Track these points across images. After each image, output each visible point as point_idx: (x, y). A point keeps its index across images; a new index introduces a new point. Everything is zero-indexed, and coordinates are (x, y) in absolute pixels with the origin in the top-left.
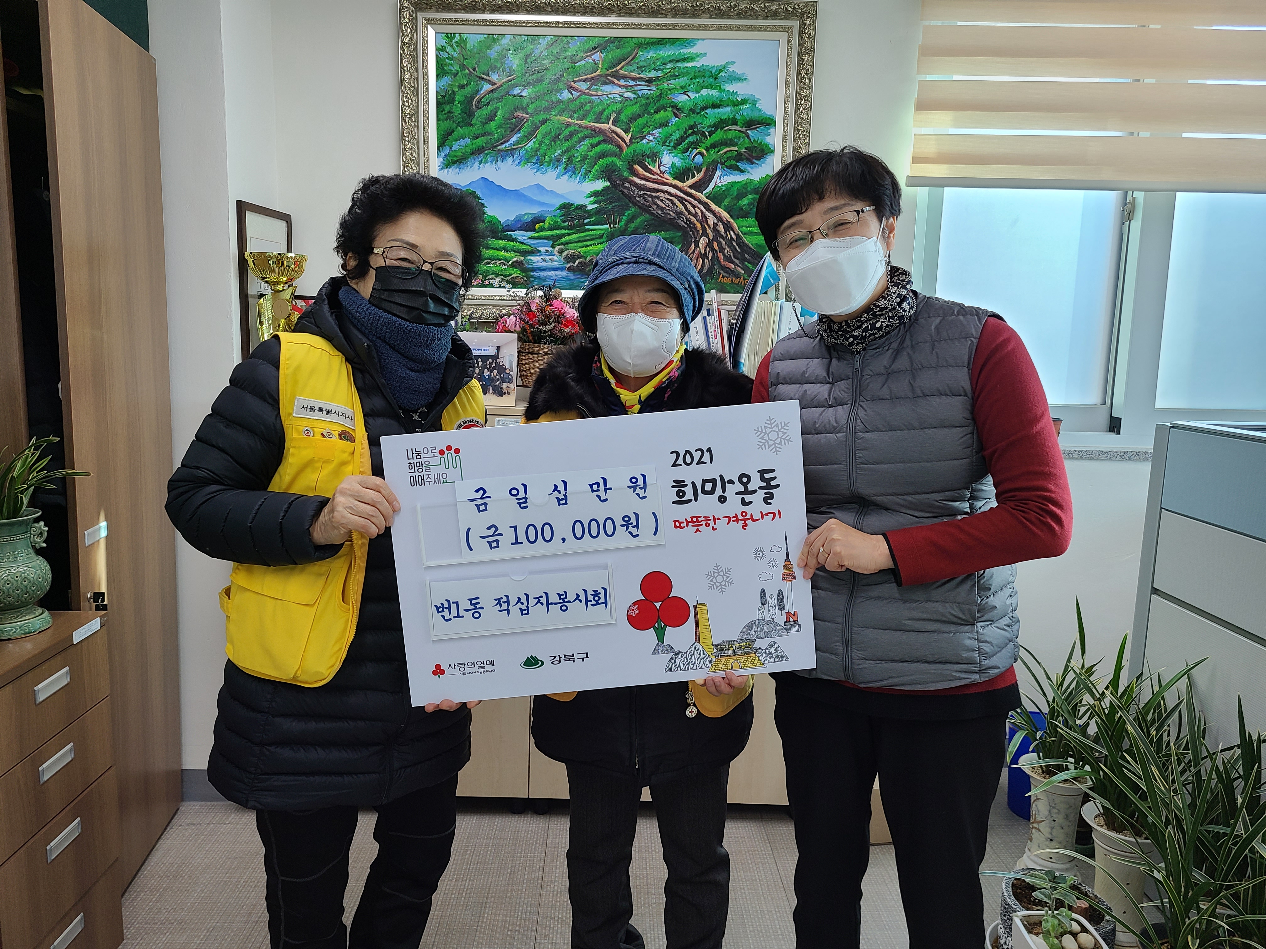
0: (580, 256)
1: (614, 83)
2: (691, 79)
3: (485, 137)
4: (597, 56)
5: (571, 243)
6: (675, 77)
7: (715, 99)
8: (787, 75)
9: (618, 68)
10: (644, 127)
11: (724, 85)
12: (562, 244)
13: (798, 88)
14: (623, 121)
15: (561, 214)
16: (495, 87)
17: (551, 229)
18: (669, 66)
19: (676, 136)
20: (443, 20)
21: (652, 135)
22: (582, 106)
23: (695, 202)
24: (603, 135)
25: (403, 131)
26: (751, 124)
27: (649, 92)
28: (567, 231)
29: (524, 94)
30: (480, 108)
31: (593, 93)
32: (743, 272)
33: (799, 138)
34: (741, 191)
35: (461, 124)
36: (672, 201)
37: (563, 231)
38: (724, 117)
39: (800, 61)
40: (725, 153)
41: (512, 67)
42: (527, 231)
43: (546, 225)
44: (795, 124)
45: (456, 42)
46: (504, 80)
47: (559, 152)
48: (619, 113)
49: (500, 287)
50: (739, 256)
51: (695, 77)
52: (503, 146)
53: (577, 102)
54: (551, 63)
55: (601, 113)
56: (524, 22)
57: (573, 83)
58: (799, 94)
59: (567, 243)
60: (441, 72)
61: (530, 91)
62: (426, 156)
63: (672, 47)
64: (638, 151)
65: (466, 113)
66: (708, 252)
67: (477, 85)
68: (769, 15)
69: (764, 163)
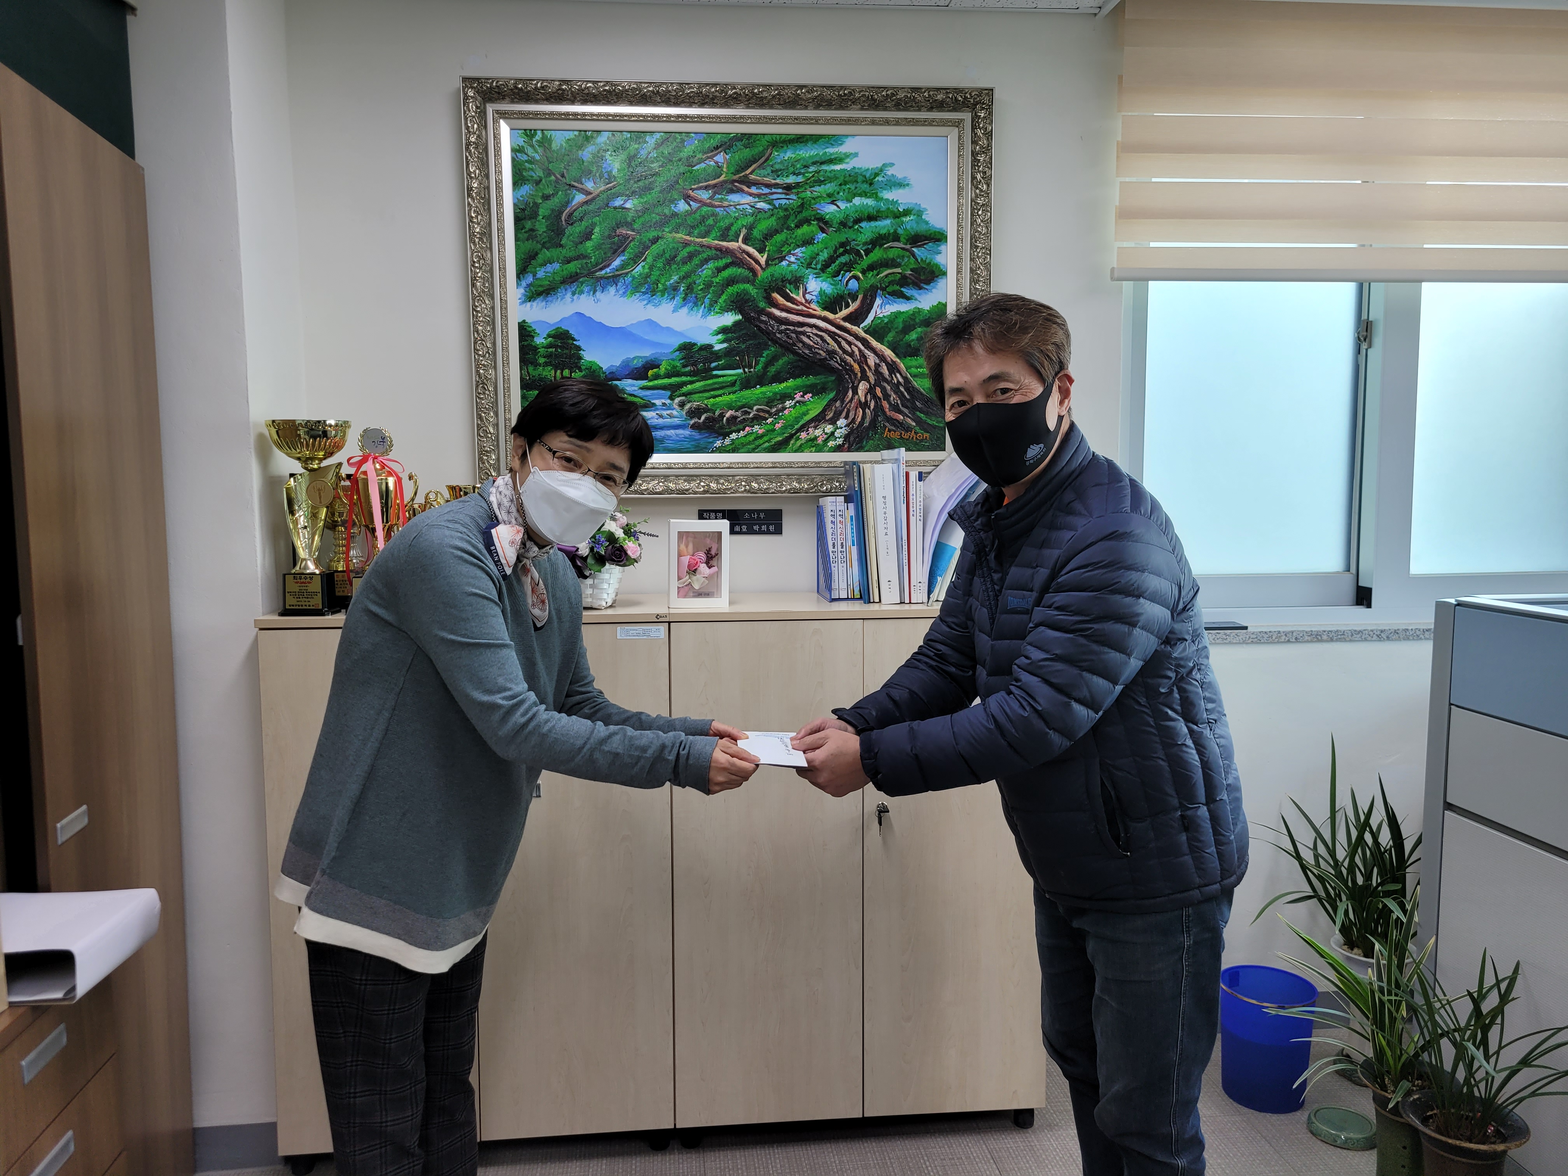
0: (706, 410)
1: (742, 191)
2: (841, 185)
3: (580, 261)
4: (720, 158)
5: (695, 393)
6: (820, 182)
7: (871, 210)
8: (959, 180)
9: (748, 172)
10: (783, 246)
11: (881, 192)
12: (684, 395)
13: (973, 195)
14: (756, 238)
15: (680, 356)
16: (590, 197)
17: (668, 375)
18: (812, 169)
19: (824, 256)
20: (520, 113)
21: (793, 255)
22: (704, 219)
23: (850, 338)
24: (731, 256)
25: (472, 254)
26: (918, 239)
27: (787, 202)
28: (689, 378)
29: (628, 205)
30: (572, 224)
31: (717, 203)
32: (914, 424)
33: (978, 257)
34: (907, 323)
35: (548, 245)
36: (821, 337)
37: (684, 379)
38: (883, 232)
39: (975, 162)
40: (886, 276)
41: (611, 171)
42: (636, 379)
43: (662, 370)
44: (971, 239)
45: (537, 141)
46: (602, 188)
47: (675, 278)
48: (750, 228)
50: (909, 404)
51: (845, 183)
52: (603, 272)
53: (697, 216)
54: (661, 166)
55: (728, 228)
56: (626, 116)
57: (691, 191)
58: (975, 202)
59: (690, 393)
60: (518, 180)
61: (636, 201)
62: (503, 286)
63: (815, 146)
64: (776, 275)
65: (553, 231)
66: (869, 400)
67: (566, 195)
68: (934, 105)
69: (934, 288)
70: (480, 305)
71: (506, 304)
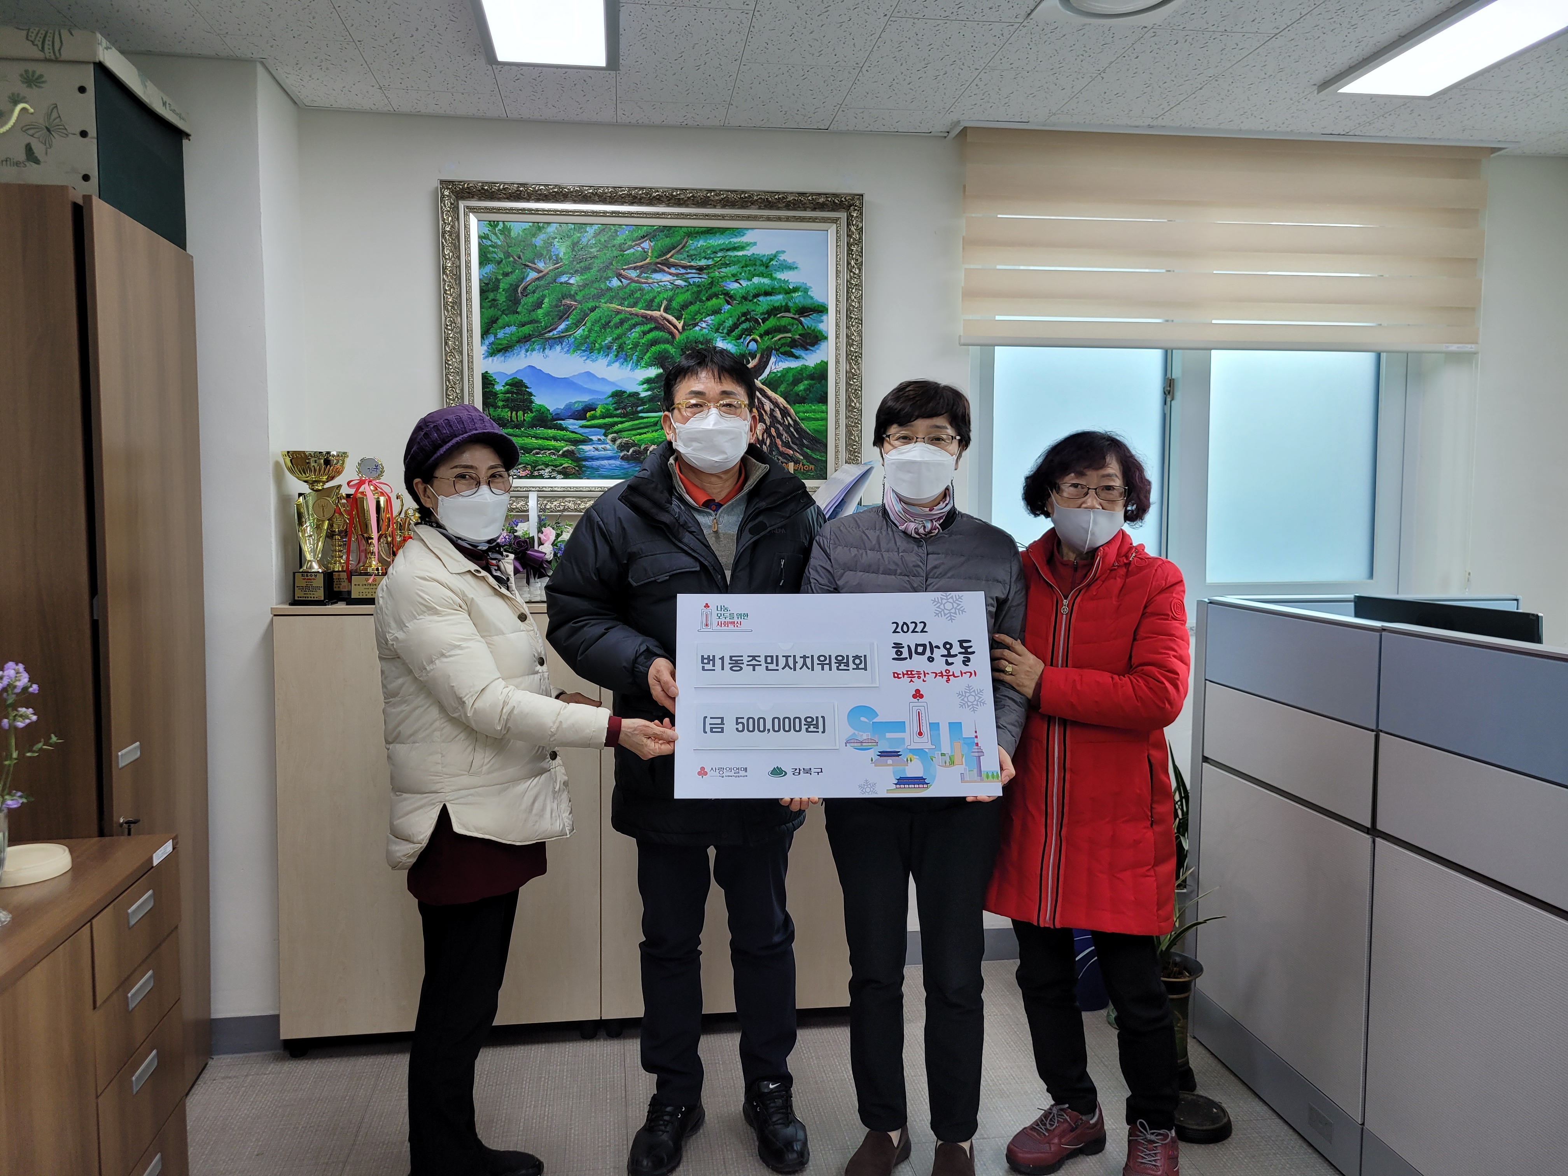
0: (634, 445)
1: (664, 271)
2: (743, 267)
3: (532, 325)
4: (646, 245)
5: (625, 431)
6: (726, 265)
7: (767, 287)
8: (837, 265)
9: (668, 256)
10: (696, 315)
11: (775, 273)
12: (615, 432)
13: (848, 277)
14: (674, 308)
15: (613, 402)
16: (541, 274)
17: (603, 417)
18: (720, 254)
19: (729, 323)
20: (486, 208)
21: (704, 322)
22: (632, 293)
24: (655, 322)
25: (446, 319)
26: (804, 311)
27: (700, 280)
28: (619, 419)
29: (571, 281)
30: (526, 296)
31: (643, 280)
32: (802, 458)
33: (852, 326)
34: (796, 377)
35: (507, 312)
37: (616, 419)
38: (777, 304)
39: (850, 251)
40: (779, 339)
41: (558, 255)
42: (577, 420)
43: (598, 412)
44: (847, 312)
45: (500, 230)
46: (551, 268)
47: (609, 339)
48: (670, 300)
49: (550, 478)
50: (798, 442)
51: (746, 266)
52: (551, 334)
53: (627, 290)
54: (599, 251)
55: (652, 301)
56: (571, 212)
57: (622, 271)
58: (850, 283)
59: (620, 431)
60: (484, 260)
61: (578, 278)
62: (470, 344)
63: (722, 236)
64: (691, 338)
65: (510, 301)
66: (765, 438)
67: (522, 273)
68: (817, 207)
69: (818, 349)
70: (451, 359)
71: (472, 358)
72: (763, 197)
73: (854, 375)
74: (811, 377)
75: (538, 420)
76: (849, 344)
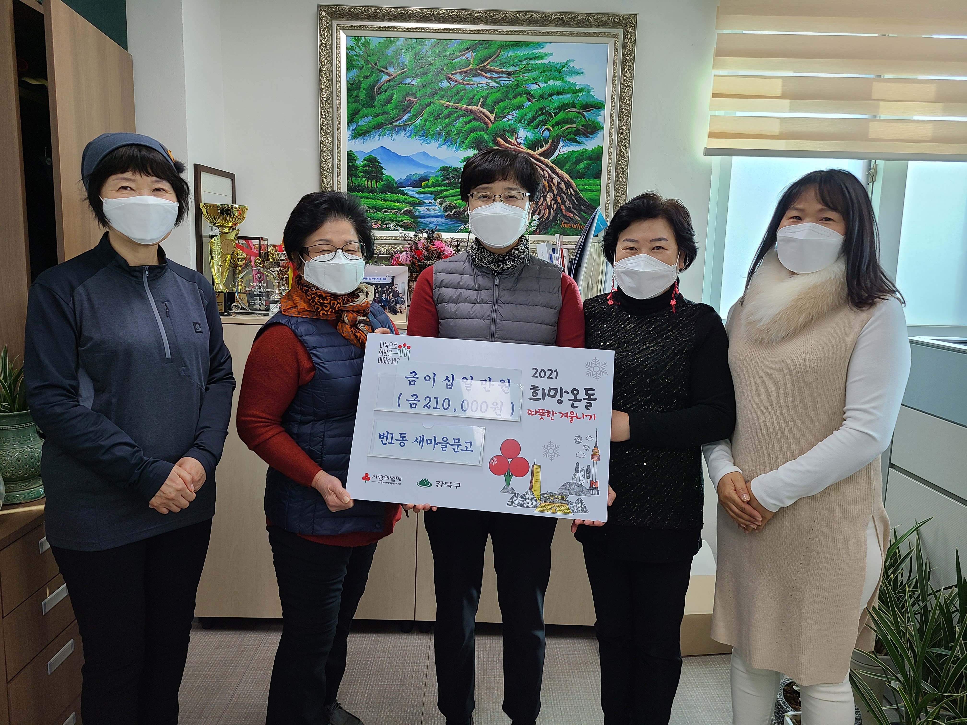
0: (455, 207)
1: (482, 75)
2: (541, 73)
3: (384, 116)
4: (469, 55)
5: (449, 197)
6: (529, 71)
7: (559, 88)
8: (614, 71)
9: (485, 64)
10: (505, 109)
11: (566, 77)
12: (442, 197)
13: (622, 80)
14: (489, 104)
15: (441, 175)
16: (391, 77)
17: (433, 186)
18: (524, 62)
19: (529, 116)
20: (352, 26)
21: (511, 115)
22: (458, 93)
23: (543, 166)
24: (474, 115)
25: (321, 110)
26: (586, 107)
27: (508, 82)
28: (446, 188)
29: (413, 83)
30: (380, 94)
31: (466, 83)
32: (580, 219)
33: (623, 119)
34: (578, 158)
35: (366, 106)
37: (443, 188)
38: (566, 102)
39: (624, 60)
40: (567, 129)
41: (404, 62)
42: (415, 187)
43: (430, 183)
44: (620, 107)
45: (362, 43)
46: (399, 72)
47: (440, 127)
48: (486, 98)
49: (394, 230)
50: (577, 207)
51: (544, 71)
52: (398, 123)
53: (454, 90)
54: (434, 59)
55: (472, 98)
56: (414, 29)
57: (451, 75)
58: (623, 85)
59: (446, 197)
60: (350, 66)
61: (418, 81)
62: (339, 129)
63: (527, 49)
64: (500, 127)
65: (369, 97)
66: (553, 204)
67: (378, 76)
68: (600, 24)
69: (596, 137)
70: (325, 141)
71: (340, 140)
72: (559, 17)
73: (622, 157)
74: (590, 158)
75: (387, 187)
76: (620, 133)
